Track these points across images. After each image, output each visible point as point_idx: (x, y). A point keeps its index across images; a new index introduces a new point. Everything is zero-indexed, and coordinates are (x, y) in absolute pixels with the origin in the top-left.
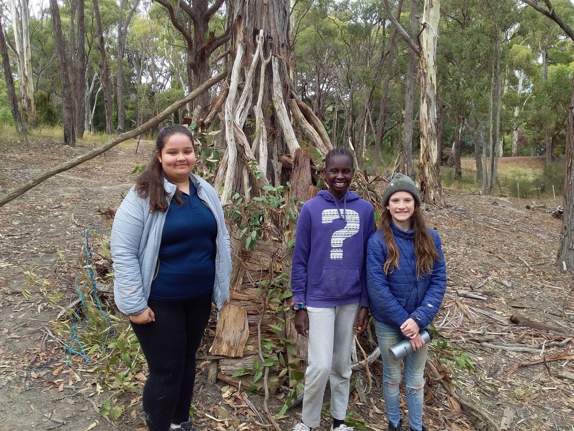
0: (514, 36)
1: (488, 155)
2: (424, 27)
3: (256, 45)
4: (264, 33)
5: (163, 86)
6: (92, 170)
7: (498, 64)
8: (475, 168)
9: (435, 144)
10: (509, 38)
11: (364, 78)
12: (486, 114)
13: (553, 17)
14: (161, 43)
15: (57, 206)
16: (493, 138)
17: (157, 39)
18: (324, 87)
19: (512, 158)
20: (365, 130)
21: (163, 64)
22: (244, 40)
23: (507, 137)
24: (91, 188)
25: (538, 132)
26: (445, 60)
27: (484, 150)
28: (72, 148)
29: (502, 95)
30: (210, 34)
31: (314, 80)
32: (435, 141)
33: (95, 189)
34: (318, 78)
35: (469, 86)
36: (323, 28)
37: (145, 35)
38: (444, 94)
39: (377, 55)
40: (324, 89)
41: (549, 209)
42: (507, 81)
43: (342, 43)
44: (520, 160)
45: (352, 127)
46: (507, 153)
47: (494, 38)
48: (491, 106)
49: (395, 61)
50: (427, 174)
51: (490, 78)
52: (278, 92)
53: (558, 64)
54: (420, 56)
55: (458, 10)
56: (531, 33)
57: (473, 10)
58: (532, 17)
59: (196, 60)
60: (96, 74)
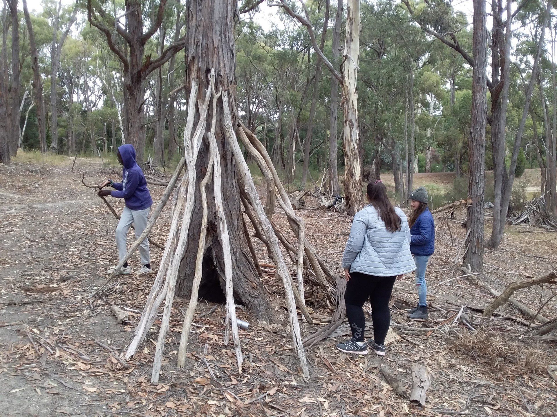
0: (424, 64)
1: (404, 172)
2: (346, 59)
3: (208, 82)
4: (215, 72)
5: (95, 105)
6: (30, 188)
7: (411, 90)
8: (393, 184)
9: (357, 162)
10: (420, 65)
11: (293, 100)
12: (402, 135)
13: (458, 49)
14: (94, 63)
15: (7, 222)
16: (408, 156)
17: (89, 59)
18: (253, 108)
19: (427, 174)
20: (294, 149)
21: (95, 83)
22: (198, 77)
23: (421, 155)
24: (35, 206)
25: (449, 150)
26: (364, 86)
27: (401, 168)
28: (6, 166)
29: (415, 117)
30: (146, 57)
31: (244, 101)
32: (357, 160)
33: (40, 206)
34: (249, 100)
35: (387, 109)
36: (252, 54)
37: (77, 54)
38: (364, 117)
39: (302, 79)
40: (254, 110)
41: (459, 220)
42: (420, 105)
43: (270, 68)
44: (433, 175)
45: (281, 146)
46: (422, 169)
47: (407, 68)
48: (406, 128)
49: (319, 85)
50: (351, 190)
51: (404, 102)
52: (228, 122)
53: (464, 90)
54: (342, 84)
55: (376, 40)
56: (440, 62)
57: (389, 40)
58: (440, 48)
59: (133, 82)
60: (27, 92)
